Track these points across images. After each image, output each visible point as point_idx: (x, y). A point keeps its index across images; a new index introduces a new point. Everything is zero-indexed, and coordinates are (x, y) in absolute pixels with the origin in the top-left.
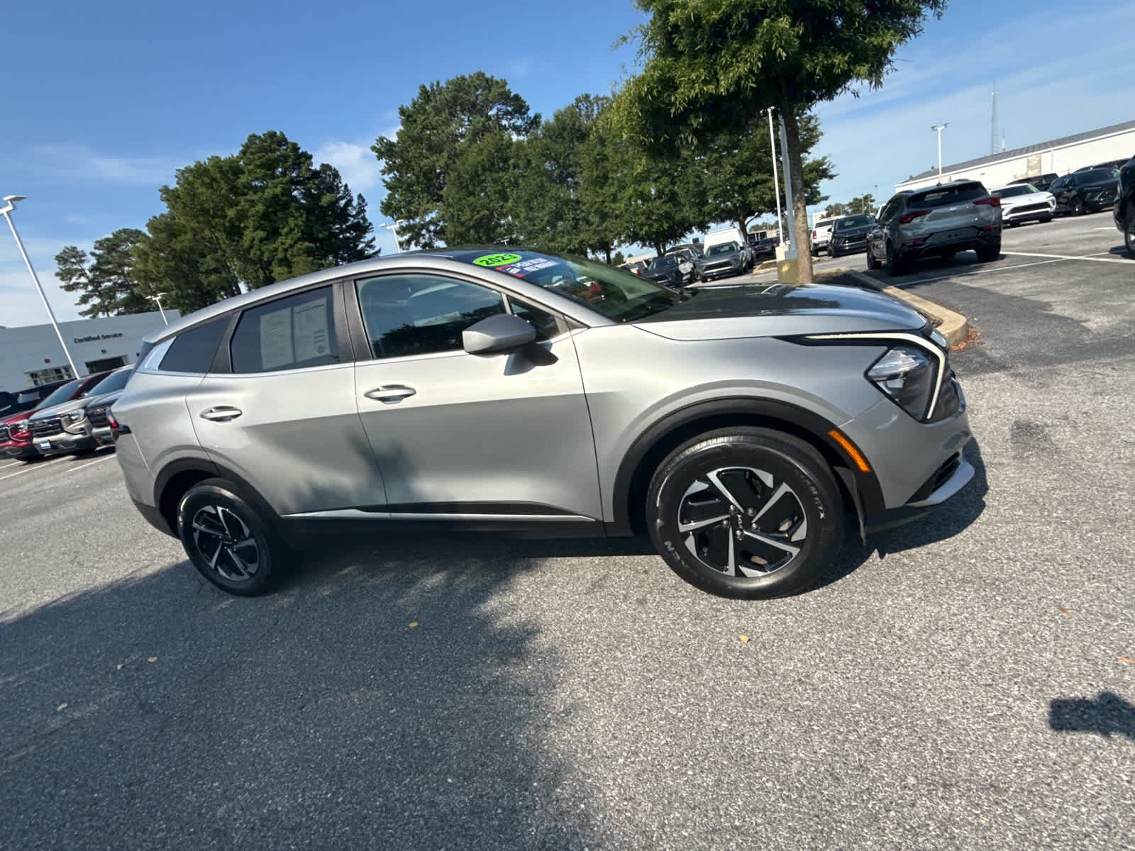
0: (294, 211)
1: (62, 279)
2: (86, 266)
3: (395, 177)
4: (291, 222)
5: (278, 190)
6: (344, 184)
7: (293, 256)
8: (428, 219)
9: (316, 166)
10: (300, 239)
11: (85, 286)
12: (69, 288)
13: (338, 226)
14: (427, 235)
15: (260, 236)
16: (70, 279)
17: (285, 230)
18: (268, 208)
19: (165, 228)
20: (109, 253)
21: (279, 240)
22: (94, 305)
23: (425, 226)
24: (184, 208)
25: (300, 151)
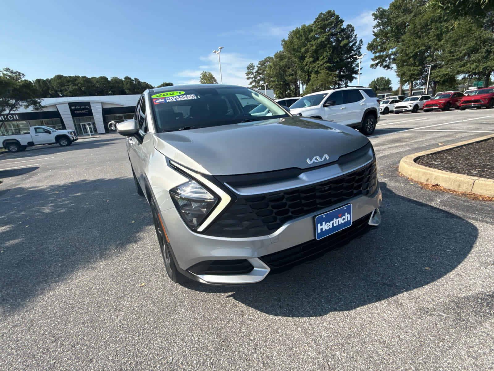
0: (327, 48)
1: (247, 75)
2: (254, 71)
3: (380, 30)
4: (325, 54)
5: (323, 39)
6: (355, 34)
7: (321, 70)
8: (390, 52)
9: (344, 26)
10: (326, 62)
11: (253, 78)
12: (248, 79)
13: (346, 56)
14: (388, 61)
15: (310, 60)
16: (249, 75)
17: (321, 58)
18: (317, 47)
19: (280, 57)
20: (262, 66)
21: (317, 62)
22: (253, 86)
23: (388, 56)
24: (287, 48)
25: (340, 19)
